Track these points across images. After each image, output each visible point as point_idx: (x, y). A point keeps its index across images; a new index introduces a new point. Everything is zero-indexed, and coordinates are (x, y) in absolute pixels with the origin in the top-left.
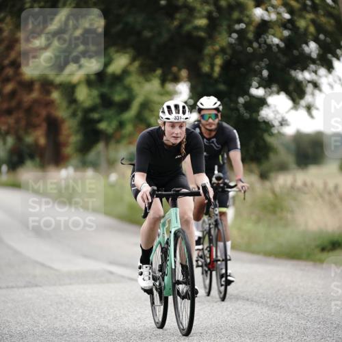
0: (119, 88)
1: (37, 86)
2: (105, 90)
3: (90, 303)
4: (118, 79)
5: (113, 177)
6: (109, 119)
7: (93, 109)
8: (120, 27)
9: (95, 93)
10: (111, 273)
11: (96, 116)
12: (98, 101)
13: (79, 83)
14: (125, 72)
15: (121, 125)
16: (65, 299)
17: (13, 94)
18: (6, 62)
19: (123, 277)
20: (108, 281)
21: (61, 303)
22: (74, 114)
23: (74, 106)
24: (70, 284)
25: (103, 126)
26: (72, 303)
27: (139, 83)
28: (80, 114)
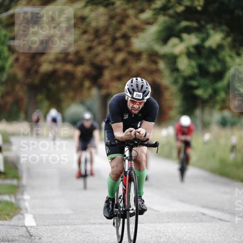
0: (214, 61)
1: (144, 56)
2: (203, 61)
3: (185, 237)
4: (214, 52)
5: (207, 137)
6: (205, 87)
7: (192, 77)
8: (216, 5)
9: (194, 63)
10: (204, 214)
11: (194, 83)
12: (196, 71)
13: (181, 54)
14: (220, 47)
15: (215, 92)
16: (163, 233)
17: (124, 62)
18: (118, 34)
19: (214, 218)
20: (201, 221)
21: (160, 237)
22: (175, 82)
23: (175, 74)
24: (169, 222)
25: (199, 92)
26: (169, 237)
27: (231, 57)
28: (181, 81)
